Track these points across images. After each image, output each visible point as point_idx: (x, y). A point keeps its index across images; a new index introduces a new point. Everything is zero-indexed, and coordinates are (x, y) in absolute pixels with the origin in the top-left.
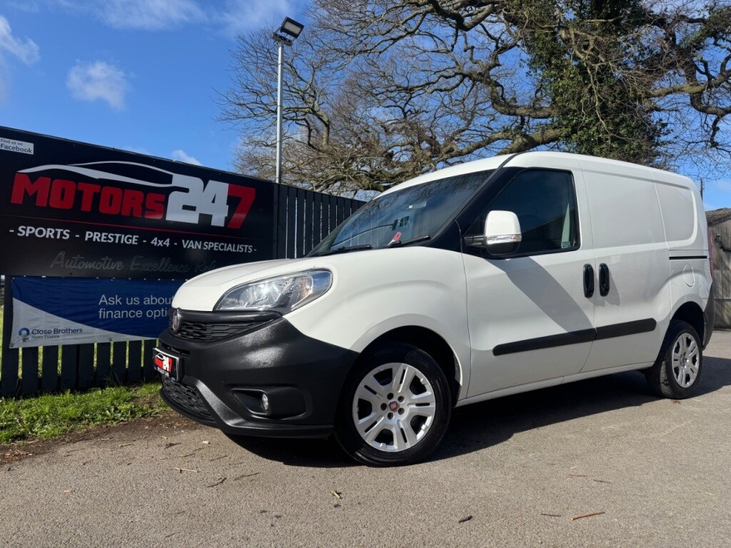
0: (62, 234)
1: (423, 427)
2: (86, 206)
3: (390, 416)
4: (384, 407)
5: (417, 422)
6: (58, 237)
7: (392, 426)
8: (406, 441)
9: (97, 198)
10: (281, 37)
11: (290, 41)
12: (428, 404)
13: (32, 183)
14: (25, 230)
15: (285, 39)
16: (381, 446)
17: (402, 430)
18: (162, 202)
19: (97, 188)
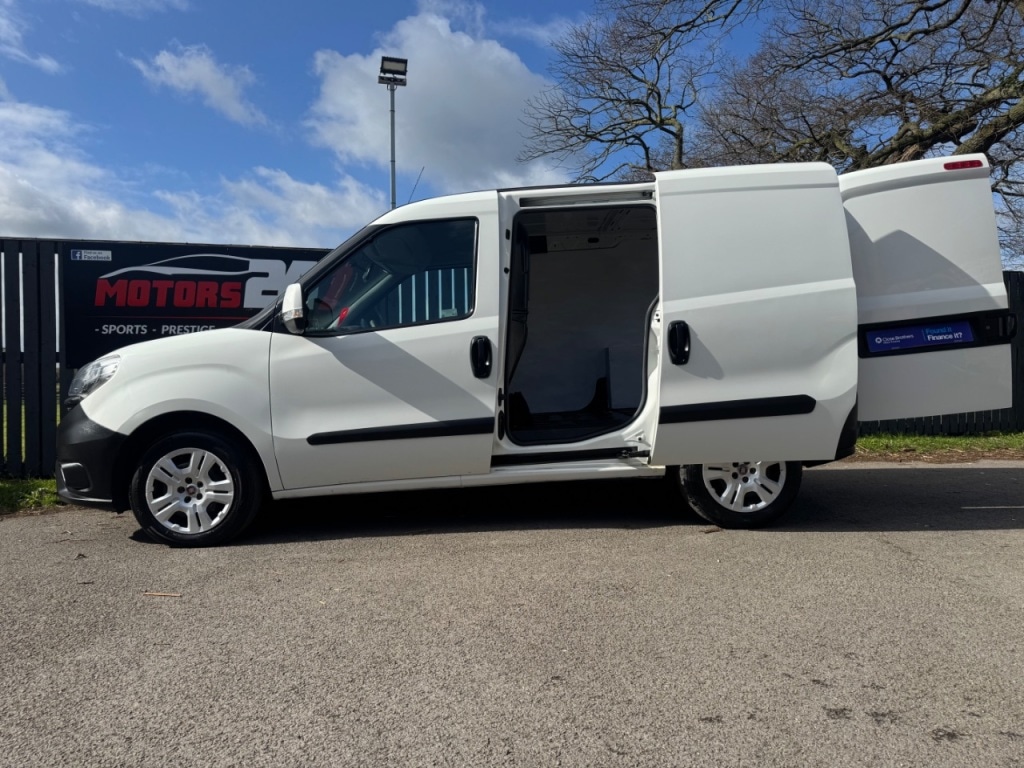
0: (140, 330)
1: (220, 513)
2: (161, 301)
3: (188, 500)
4: (181, 490)
5: (213, 508)
6: (137, 332)
7: (187, 509)
8: (200, 525)
9: (171, 292)
10: (389, 79)
11: (401, 80)
12: (227, 492)
13: (112, 286)
14: (108, 328)
15: (395, 80)
16: (173, 526)
17: (197, 514)
18: (239, 291)
19: (171, 284)
